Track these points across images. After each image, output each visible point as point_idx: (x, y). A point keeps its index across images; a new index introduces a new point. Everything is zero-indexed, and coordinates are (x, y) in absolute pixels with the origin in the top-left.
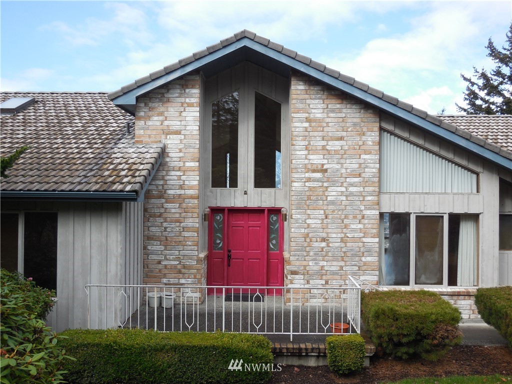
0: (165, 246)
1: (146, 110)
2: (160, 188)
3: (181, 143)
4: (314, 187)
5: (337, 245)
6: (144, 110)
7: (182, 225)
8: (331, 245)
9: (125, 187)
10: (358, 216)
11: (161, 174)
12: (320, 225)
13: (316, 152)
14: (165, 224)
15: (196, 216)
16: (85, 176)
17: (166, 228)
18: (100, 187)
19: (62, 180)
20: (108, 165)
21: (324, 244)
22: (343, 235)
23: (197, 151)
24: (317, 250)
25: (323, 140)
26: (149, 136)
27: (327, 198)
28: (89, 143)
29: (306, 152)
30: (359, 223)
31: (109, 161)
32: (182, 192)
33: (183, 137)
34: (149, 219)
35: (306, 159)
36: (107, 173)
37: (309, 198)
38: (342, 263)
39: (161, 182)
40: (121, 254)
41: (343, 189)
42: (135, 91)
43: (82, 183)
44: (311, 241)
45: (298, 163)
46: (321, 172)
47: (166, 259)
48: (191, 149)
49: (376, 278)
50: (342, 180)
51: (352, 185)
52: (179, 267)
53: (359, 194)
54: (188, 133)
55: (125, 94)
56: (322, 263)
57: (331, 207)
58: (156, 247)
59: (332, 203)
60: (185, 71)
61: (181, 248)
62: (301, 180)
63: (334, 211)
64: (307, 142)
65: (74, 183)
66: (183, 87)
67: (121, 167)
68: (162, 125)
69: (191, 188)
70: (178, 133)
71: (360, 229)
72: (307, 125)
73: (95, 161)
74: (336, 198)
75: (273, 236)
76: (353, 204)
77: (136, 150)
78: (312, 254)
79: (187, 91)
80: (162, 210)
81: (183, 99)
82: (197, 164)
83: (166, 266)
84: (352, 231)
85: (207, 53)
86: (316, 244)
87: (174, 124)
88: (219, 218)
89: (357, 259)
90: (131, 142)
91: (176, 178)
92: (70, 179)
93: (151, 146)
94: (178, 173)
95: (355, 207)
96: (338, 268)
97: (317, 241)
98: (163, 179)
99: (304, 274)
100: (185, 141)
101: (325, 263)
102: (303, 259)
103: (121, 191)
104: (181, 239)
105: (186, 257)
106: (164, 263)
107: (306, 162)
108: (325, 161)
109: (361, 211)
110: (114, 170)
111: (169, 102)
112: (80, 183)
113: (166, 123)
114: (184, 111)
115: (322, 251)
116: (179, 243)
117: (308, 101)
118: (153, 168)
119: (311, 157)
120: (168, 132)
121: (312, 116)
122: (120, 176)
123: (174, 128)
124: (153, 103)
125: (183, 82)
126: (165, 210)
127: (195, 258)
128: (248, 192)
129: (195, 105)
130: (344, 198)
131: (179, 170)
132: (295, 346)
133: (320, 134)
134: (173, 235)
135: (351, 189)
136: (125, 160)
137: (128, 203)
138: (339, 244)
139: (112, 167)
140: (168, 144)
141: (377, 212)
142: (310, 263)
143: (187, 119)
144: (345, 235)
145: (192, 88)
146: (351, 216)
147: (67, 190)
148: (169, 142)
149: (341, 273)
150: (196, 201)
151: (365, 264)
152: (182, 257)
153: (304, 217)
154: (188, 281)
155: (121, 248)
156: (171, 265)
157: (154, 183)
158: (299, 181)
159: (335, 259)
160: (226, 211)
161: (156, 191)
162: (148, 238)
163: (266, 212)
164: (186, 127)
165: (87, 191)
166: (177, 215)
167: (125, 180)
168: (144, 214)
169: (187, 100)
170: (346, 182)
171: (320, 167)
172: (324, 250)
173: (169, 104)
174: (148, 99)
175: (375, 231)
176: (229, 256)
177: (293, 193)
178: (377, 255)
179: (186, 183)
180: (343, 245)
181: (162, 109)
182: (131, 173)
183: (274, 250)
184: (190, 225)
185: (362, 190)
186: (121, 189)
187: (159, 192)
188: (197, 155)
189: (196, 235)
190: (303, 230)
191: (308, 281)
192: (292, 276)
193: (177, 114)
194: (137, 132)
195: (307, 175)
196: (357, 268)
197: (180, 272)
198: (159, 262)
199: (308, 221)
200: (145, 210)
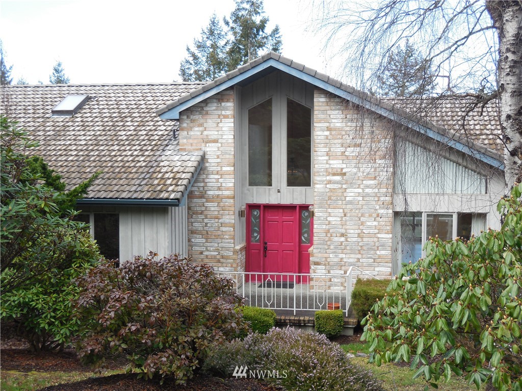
0: (207, 239)
1: (188, 122)
2: (202, 189)
3: (218, 150)
4: (334, 189)
5: (354, 239)
6: (186, 122)
7: (220, 221)
8: (349, 240)
9: (170, 195)
10: (373, 214)
11: (202, 177)
12: (340, 222)
13: (335, 157)
14: (206, 221)
15: (232, 213)
16: (140, 185)
17: (206, 224)
18: (151, 196)
19: (122, 188)
20: (157, 173)
21: (343, 239)
22: (360, 231)
23: (232, 157)
24: (337, 244)
25: (342, 147)
26: (192, 145)
27: (345, 199)
28: (141, 150)
29: (327, 158)
30: (375, 221)
31: (158, 169)
32: (220, 193)
33: (220, 145)
34: (192, 216)
35: (327, 164)
36: (156, 182)
37: (330, 199)
38: (359, 256)
39: (202, 184)
40: (168, 247)
41: (360, 190)
42: (178, 108)
43: (137, 191)
44: (331, 236)
45: (320, 167)
46: (340, 175)
47: (207, 250)
48: (227, 156)
49: (389, 270)
50: (359, 182)
51: (368, 187)
52: (218, 257)
53: (374, 195)
54: (224, 141)
55: (169, 110)
56: (341, 256)
57: (349, 206)
58: (198, 240)
59: (351, 203)
60: (220, 89)
61: (220, 241)
62: (323, 182)
63: (351, 210)
64: (328, 149)
65: (131, 191)
66: (219, 101)
67: (167, 176)
68: (202, 134)
69: (228, 189)
70: (216, 141)
71: (375, 226)
72: (327, 133)
73: (147, 169)
74: (354, 199)
75: (305, 230)
76: (369, 204)
77: (180, 158)
78: (332, 247)
79: (223, 104)
80: (203, 209)
81: (220, 111)
82: (232, 168)
83: (207, 256)
84: (367, 227)
85: (238, 74)
86: (336, 239)
87: (212, 134)
88: (256, 214)
89: (372, 252)
90: (176, 149)
91: (214, 180)
92: (128, 188)
93: (192, 153)
94: (217, 177)
95: (370, 207)
96: (356, 260)
97: (337, 236)
98: (204, 182)
99: (325, 265)
100: (221, 149)
101: (344, 256)
102: (324, 252)
103: (167, 199)
104: (219, 233)
105: (224, 249)
106: (205, 253)
107: (327, 166)
108: (344, 166)
109: (376, 210)
110: (162, 178)
111: (207, 114)
112: (136, 191)
113: (205, 133)
114: (221, 122)
115: (342, 245)
116: (217, 237)
117: (329, 112)
118: (193, 176)
119: (331, 162)
120: (207, 141)
121: (332, 125)
122: (166, 185)
123: (213, 137)
124: (194, 115)
125: (219, 97)
126: (206, 209)
127: (232, 249)
128: (282, 191)
129: (230, 116)
130: (361, 198)
131: (217, 174)
132: (296, 318)
133: (340, 141)
134: (213, 230)
135: (367, 190)
136: (171, 168)
137: (173, 208)
138: (356, 239)
139: (160, 175)
140: (207, 151)
141: (391, 211)
142: (331, 256)
143: (224, 129)
144: (362, 231)
145: (227, 102)
146: (367, 214)
147: (126, 197)
148: (208, 149)
149: (358, 264)
150: (232, 201)
151: (380, 257)
152: (220, 249)
153: (326, 215)
154: (226, 269)
155: (168, 242)
156: (212, 255)
157: (196, 185)
158: (321, 183)
159: (353, 251)
160: (262, 207)
161: (198, 192)
162: (192, 232)
163: (298, 209)
164: (222, 136)
165: (141, 199)
166: (216, 213)
167: (170, 189)
168: (188, 212)
169: (223, 113)
170: (363, 184)
171: (339, 170)
172: (343, 244)
173: (208, 117)
174: (190, 112)
175: (388, 228)
176: (265, 248)
177: (315, 194)
178: (390, 249)
179: (224, 185)
180: (360, 240)
181: (202, 121)
182: (175, 182)
183: (306, 243)
184: (227, 221)
185: (377, 191)
186: (167, 197)
187: (200, 193)
188: (232, 161)
189: (232, 230)
190: (324, 227)
191: (329, 271)
192: (315, 266)
193: (215, 125)
194: (181, 141)
195: (328, 178)
196: (373, 260)
197: (219, 261)
198: (201, 253)
199: (329, 219)
200: (189, 208)
